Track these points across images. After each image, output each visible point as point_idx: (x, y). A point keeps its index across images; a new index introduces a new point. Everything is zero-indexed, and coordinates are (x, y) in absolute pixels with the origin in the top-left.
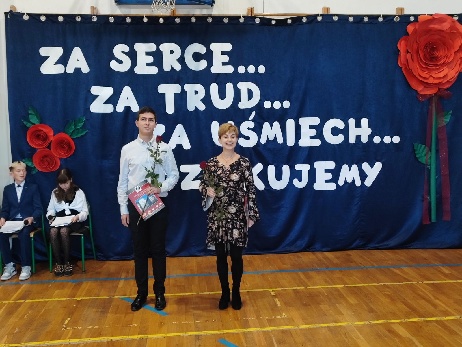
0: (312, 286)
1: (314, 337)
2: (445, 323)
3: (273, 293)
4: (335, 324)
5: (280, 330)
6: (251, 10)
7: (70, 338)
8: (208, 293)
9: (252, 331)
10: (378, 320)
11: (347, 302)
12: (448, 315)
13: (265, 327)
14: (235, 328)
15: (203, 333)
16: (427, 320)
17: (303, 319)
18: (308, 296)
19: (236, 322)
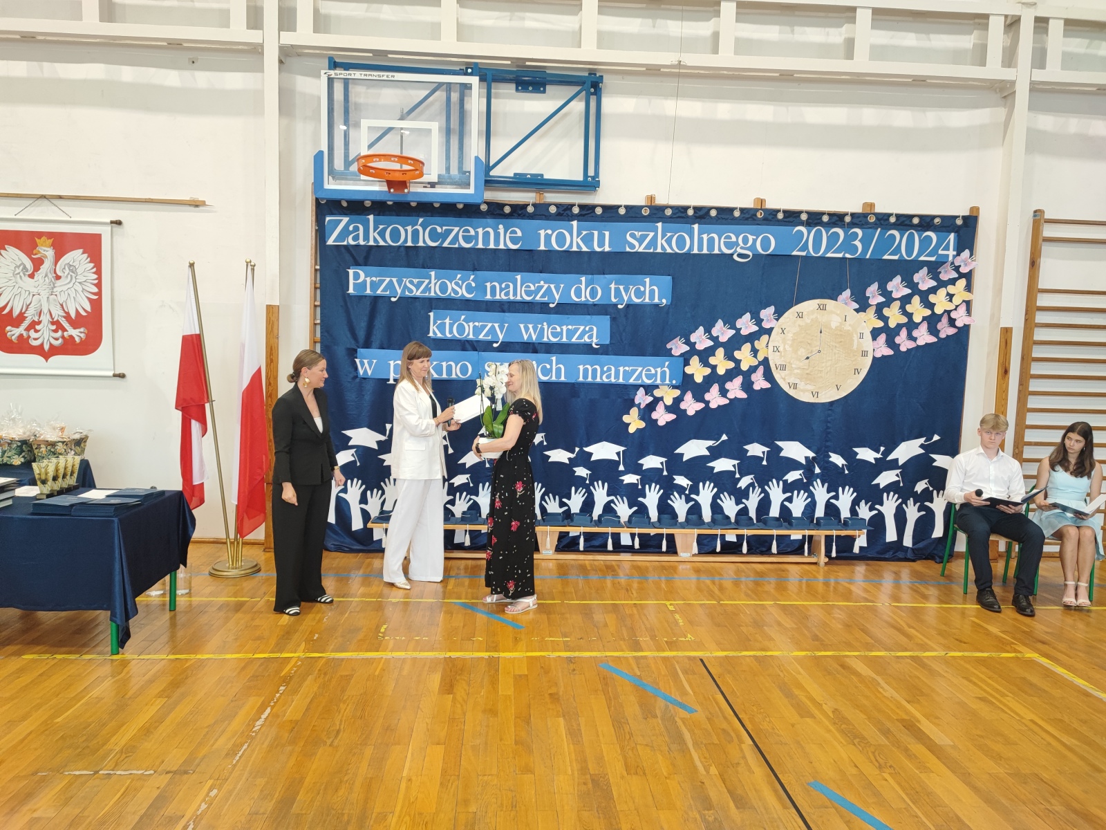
0: (728, 601)
1: (734, 668)
2: (925, 660)
3: (671, 608)
4: (764, 653)
5: (685, 657)
6: (651, 198)
7: (392, 651)
8: (578, 602)
9: (646, 656)
10: (825, 651)
11: (779, 624)
12: (928, 651)
13: (664, 651)
14: (622, 651)
15: (577, 654)
16: (897, 655)
17: (717, 644)
18: (722, 614)
19: (622, 642)
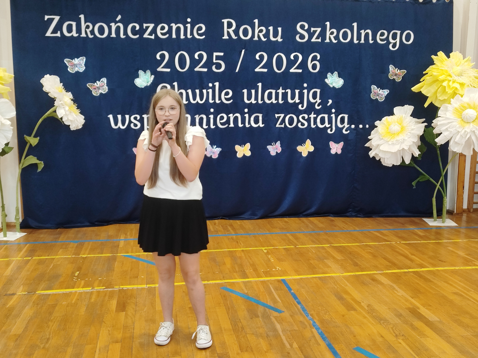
0: (301, 245)
1: (306, 285)
3: (265, 251)
4: (324, 275)
5: (276, 280)
7: (83, 287)
9: (250, 281)
10: (362, 272)
11: (334, 257)
12: (423, 267)
13: (262, 277)
14: (236, 279)
15: (206, 282)
16: (405, 271)
17: (295, 272)
18: (298, 254)
19: (235, 274)
